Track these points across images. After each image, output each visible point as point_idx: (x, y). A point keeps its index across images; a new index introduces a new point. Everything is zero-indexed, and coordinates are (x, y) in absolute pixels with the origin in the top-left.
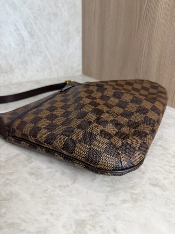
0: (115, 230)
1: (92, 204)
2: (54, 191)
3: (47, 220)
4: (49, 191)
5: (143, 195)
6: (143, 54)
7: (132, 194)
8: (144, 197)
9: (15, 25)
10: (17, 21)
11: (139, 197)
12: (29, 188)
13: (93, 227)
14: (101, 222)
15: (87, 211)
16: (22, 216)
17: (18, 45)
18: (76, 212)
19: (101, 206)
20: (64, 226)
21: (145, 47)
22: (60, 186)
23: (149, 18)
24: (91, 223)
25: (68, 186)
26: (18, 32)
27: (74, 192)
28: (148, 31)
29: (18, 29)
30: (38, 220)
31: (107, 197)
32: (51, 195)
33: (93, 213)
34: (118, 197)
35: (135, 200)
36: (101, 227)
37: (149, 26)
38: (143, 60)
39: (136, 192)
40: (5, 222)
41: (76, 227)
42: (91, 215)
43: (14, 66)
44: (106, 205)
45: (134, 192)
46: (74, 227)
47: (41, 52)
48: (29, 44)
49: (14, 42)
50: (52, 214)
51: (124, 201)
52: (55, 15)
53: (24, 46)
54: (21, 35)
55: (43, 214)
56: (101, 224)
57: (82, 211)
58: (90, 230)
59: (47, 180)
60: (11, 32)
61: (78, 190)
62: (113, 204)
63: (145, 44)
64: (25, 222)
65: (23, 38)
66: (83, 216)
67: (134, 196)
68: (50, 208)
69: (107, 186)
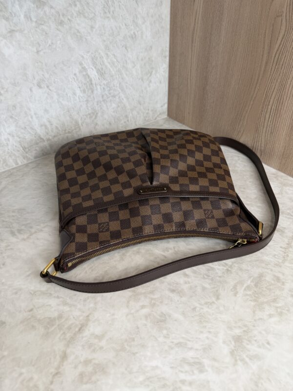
0: (268, 343)
1: (242, 320)
2: (202, 308)
3: (208, 338)
4: (198, 309)
5: (287, 309)
6: (269, 110)
7: (277, 307)
8: (288, 311)
9: (81, 64)
10: (83, 57)
11: (284, 311)
12: (177, 307)
13: (249, 341)
14: (254, 337)
15: (239, 327)
16: (184, 336)
17: (84, 91)
18: (230, 328)
19: (250, 322)
20: (224, 342)
21: (272, 100)
22: (206, 303)
23: (281, 63)
24: (246, 338)
25: (213, 302)
26: (84, 73)
27: (222, 309)
28: (279, 80)
29: (84, 68)
30: (200, 339)
31: (254, 312)
32: (201, 313)
33: (245, 329)
34: (264, 311)
35: (281, 314)
36: (256, 341)
37: (281, 74)
38: (267, 116)
39: (279, 305)
40: (172, 342)
41: (235, 342)
42: (244, 331)
43: (80, 122)
44: (255, 320)
45: (278, 305)
46: (233, 343)
47: (114, 96)
48: (98, 87)
49: (80, 88)
50: (210, 332)
51: (270, 316)
52: (134, 37)
53: (92, 92)
54: (89, 77)
55: (202, 332)
56: (255, 339)
57: (235, 327)
58: (248, 344)
59: (191, 297)
60: (75, 74)
61: (224, 306)
62: (261, 319)
63: (273, 97)
64: (189, 341)
65: (91, 80)
66: (237, 332)
67: (279, 310)
68: (206, 327)
69: (251, 301)
